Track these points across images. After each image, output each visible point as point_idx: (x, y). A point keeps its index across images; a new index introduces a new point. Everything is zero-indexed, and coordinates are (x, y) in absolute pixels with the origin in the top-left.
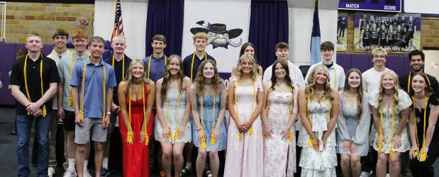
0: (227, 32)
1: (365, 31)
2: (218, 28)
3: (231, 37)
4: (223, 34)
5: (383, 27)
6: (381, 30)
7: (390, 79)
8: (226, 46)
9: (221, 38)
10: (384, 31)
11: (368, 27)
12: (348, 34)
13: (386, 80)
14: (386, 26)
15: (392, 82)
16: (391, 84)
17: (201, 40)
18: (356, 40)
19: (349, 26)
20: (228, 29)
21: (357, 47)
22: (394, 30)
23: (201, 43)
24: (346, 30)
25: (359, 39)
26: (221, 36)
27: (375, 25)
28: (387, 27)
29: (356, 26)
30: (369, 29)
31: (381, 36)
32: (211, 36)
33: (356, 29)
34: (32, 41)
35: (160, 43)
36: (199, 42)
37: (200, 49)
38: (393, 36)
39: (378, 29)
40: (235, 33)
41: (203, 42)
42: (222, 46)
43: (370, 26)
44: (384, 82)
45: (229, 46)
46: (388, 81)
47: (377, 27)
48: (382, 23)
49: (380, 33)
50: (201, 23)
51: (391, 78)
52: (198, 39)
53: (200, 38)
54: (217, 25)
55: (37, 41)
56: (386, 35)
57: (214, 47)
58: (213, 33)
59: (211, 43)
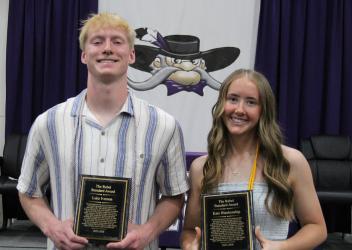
2: (181, 46)
3: (211, 68)
4: (192, 59)
9: (188, 71)
20: (204, 47)
26: (187, 64)
32: (163, 65)
42: (189, 88)
45: (206, 89)
57: (172, 91)
58: (169, 59)
59: (164, 82)
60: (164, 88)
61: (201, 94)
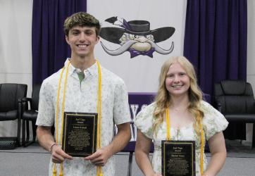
0: (151, 33)
3: (157, 40)
4: (145, 35)
7: (181, 74)
8: (149, 53)
9: (143, 42)
13: (172, 75)
15: (185, 79)
16: (184, 84)
20: (153, 28)
26: (142, 38)
32: (128, 39)
40: (164, 34)
44: (169, 80)
45: (154, 54)
46: (177, 79)
50: (112, 20)
51: (183, 71)
54: (136, 22)
57: (133, 55)
58: (131, 35)
59: (128, 50)
61: (152, 57)
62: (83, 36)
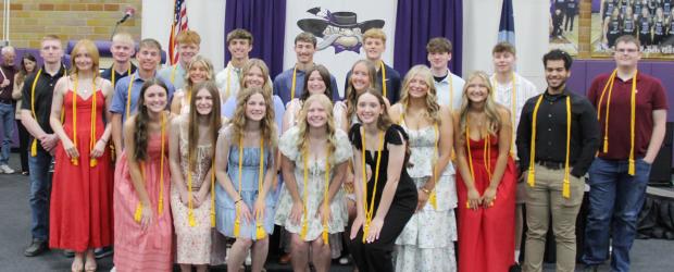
0: (358, 25)
1: (612, 20)
2: (344, 19)
4: (351, 28)
5: (645, 12)
6: (641, 17)
7: (320, 110)
9: (349, 36)
10: (645, 19)
11: (616, 12)
12: (580, 25)
14: (650, 10)
17: (373, 40)
18: (595, 36)
19: (582, 12)
20: (360, 20)
21: (597, 48)
22: (666, 16)
23: (374, 45)
24: (576, 19)
25: (599, 33)
26: (348, 32)
27: (629, 9)
28: (653, 12)
29: (595, 10)
30: (619, 16)
31: (641, 29)
32: (332, 32)
33: (593, 16)
34: (47, 48)
35: (307, 47)
36: (370, 43)
37: (372, 55)
38: (664, 29)
39: (636, 16)
41: (377, 44)
42: (350, 48)
43: (621, 11)
47: (634, 12)
48: (642, 6)
49: (639, 24)
50: (315, 11)
51: (321, 107)
52: (368, 40)
53: (372, 37)
54: (341, 14)
55: (54, 48)
56: (650, 26)
57: (338, 50)
58: (336, 28)
59: (332, 45)
60: (333, 49)
61: (358, 52)
62: (238, 45)
